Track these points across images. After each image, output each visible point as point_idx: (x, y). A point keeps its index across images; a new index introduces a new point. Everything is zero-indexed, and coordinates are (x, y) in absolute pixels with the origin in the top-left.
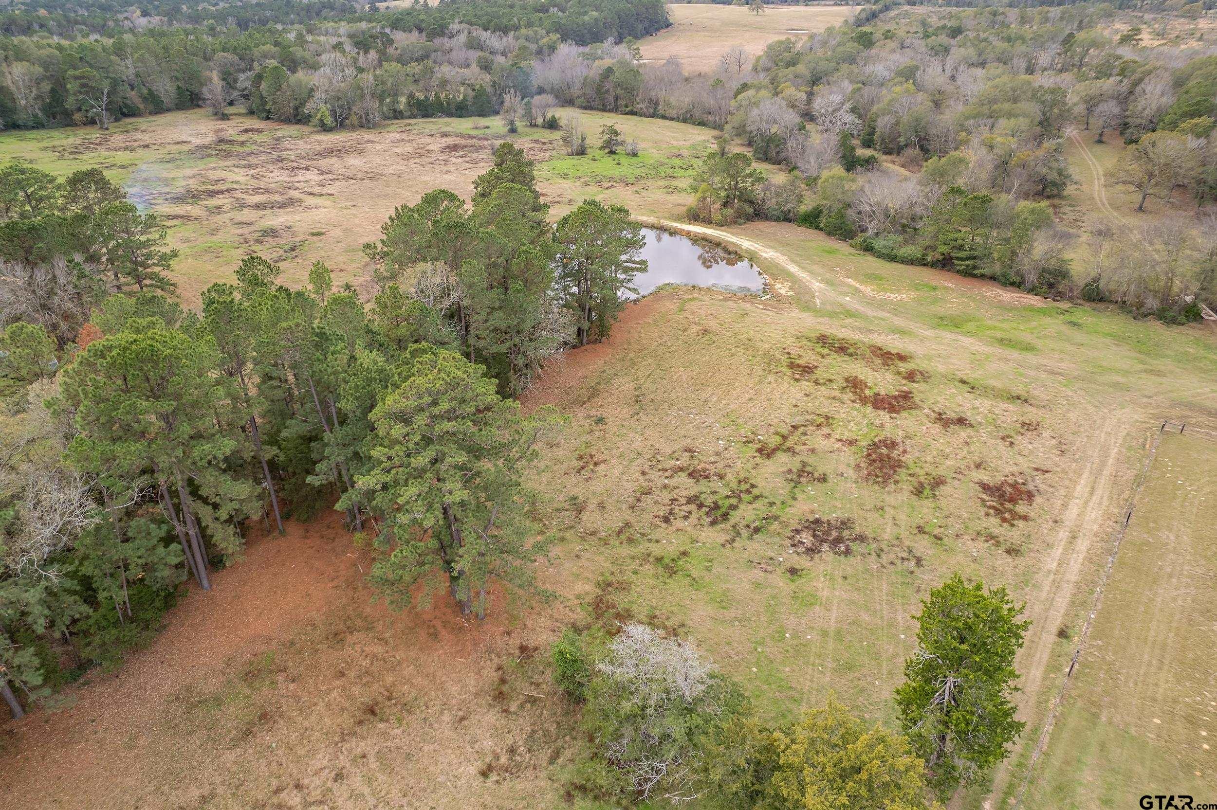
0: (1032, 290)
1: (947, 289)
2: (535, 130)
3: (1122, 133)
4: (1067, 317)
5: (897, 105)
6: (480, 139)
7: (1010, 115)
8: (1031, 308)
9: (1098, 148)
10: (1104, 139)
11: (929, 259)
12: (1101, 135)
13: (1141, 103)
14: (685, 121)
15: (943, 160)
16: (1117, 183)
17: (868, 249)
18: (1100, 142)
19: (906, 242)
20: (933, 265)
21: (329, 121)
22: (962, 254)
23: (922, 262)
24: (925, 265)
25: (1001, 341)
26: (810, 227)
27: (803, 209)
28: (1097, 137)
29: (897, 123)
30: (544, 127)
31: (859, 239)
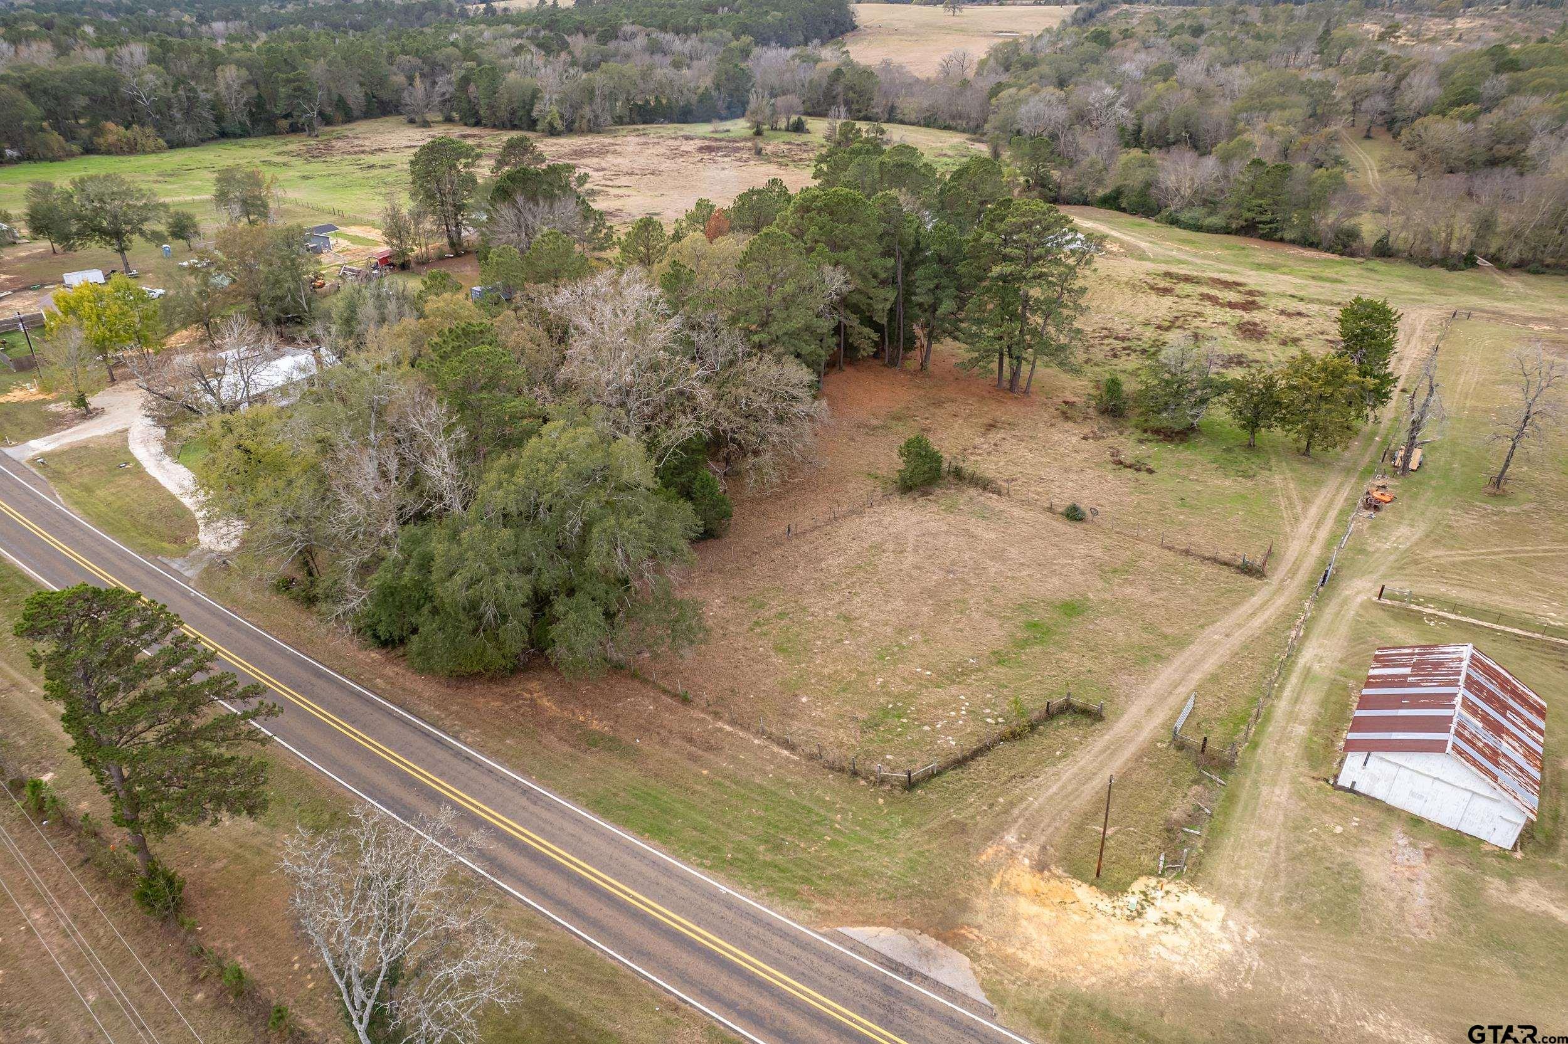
0: (1327, 250)
1: (1254, 249)
2: (779, 133)
3: (1389, 130)
4: (1363, 266)
5: (1164, 102)
6: (729, 141)
7: (1283, 107)
8: (1332, 261)
9: (1368, 143)
10: (1372, 135)
11: (1234, 226)
12: (1368, 130)
13: (1408, 96)
14: (927, 125)
15: (1232, 144)
16: (1392, 168)
17: (1174, 222)
18: (1368, 137)
19: (1210, 214)
20: (1238, 232)
21: (559, 124)
22: (1264, 218)
23: (1227, 231)
24: (1228, 233)
25: (1313, 278)
26: (1110, 208)
27: (1101, 192)
28: (1365, 133)
29: (1166, 119)
30: (787, 130)
31: (1165, 213)
